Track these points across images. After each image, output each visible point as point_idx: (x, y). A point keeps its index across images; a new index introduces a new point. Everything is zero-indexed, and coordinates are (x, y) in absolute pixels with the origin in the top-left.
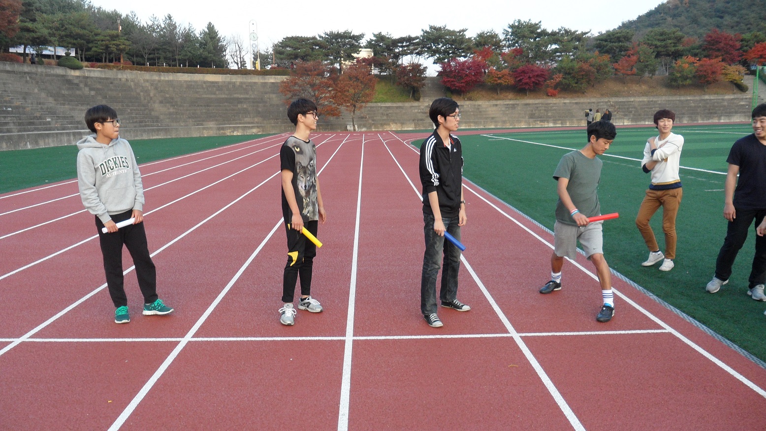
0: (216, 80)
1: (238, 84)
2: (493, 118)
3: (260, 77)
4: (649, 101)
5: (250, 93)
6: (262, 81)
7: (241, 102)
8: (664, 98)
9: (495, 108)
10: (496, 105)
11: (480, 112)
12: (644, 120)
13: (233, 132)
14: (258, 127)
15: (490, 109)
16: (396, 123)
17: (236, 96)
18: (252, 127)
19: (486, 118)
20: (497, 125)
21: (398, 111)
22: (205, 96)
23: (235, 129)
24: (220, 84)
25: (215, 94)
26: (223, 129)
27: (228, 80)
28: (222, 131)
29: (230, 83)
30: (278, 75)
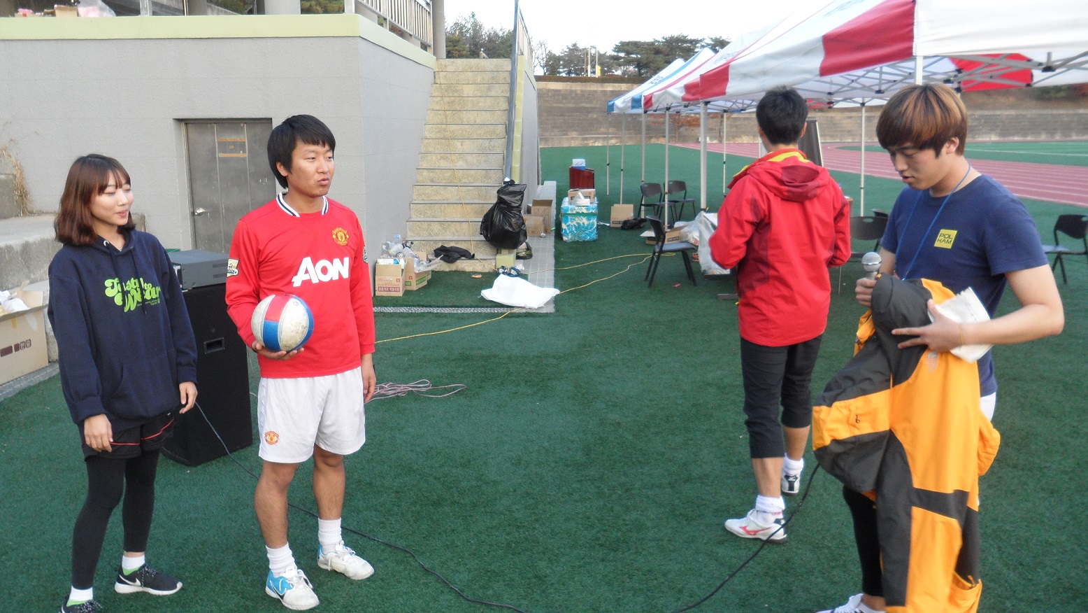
0: (559, 88)
1: (579, 92)
2: (849, 131)
3: (599, 85)
4: (1017, 115)
5: (594, 102)
6: (600, 89)
7: (590, 112)
8: (1034, 112)
9: (849, 121)
10: (851, 117)
11: (835, 124)
12: (1013, 135)
13: (595, 142)
14: (617, 138)
15: (844, 121)
16: (748, 136)
17: (583, 105)
18: (611, 138)
19: (842, 131)
20: (854, 139)
21: (746, 122)
22: (555, 105)
23: (597, 139)
24: (563, 92)
25: (562, 103)
26: (586, 139)
27: (568, 88)
28: (585, 142)
29: (571, 91)
30: (616, 83)
